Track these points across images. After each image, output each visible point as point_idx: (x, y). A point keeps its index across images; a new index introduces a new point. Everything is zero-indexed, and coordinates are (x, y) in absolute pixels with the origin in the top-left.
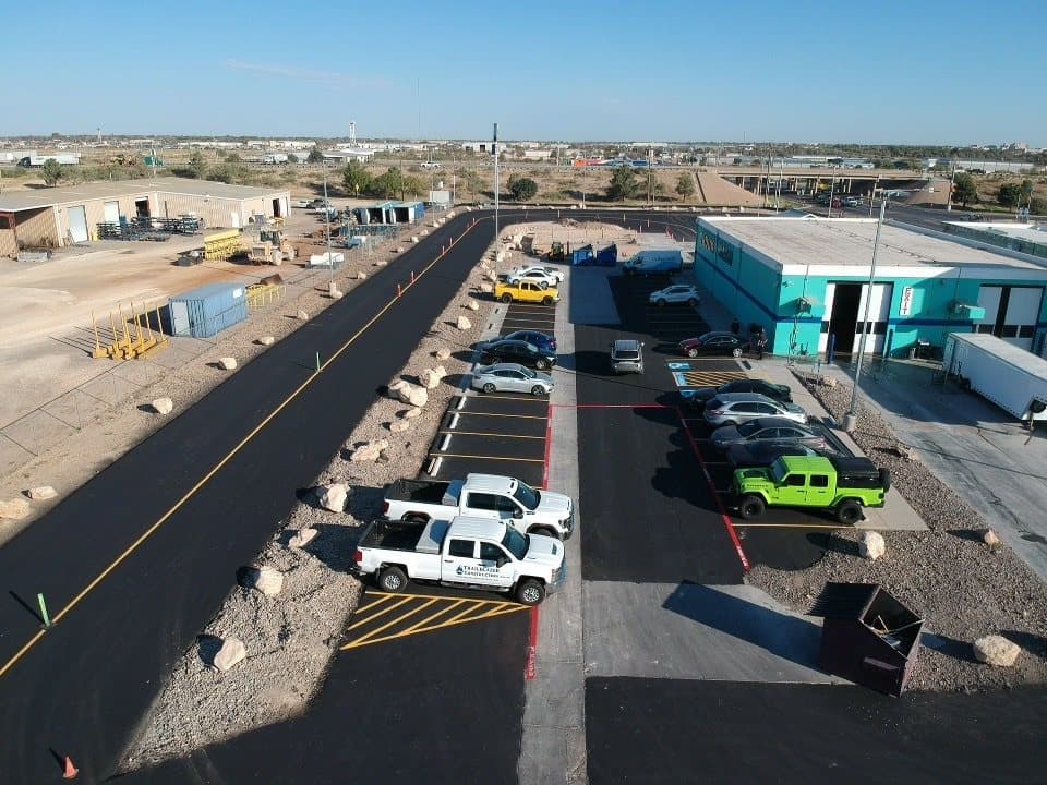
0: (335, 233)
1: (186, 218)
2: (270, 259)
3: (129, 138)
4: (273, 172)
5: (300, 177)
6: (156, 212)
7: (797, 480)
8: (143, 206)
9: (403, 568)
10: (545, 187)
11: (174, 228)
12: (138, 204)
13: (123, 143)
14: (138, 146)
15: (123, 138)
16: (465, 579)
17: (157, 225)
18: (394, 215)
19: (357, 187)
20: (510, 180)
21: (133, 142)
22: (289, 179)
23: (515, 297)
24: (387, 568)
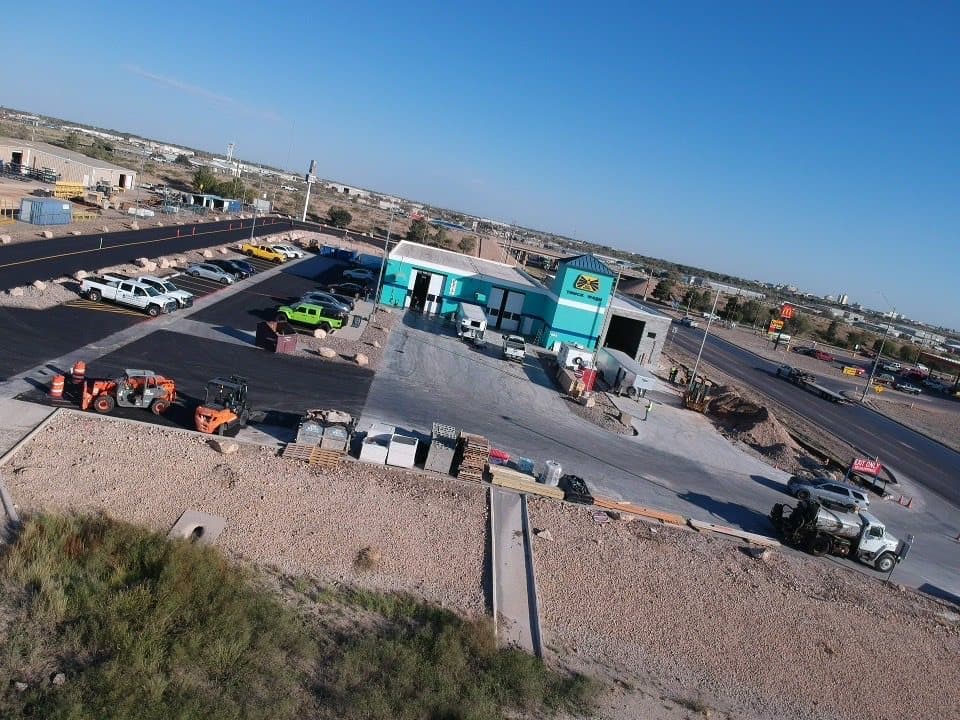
0: (159, 203)
1: (47, 171)
2: (99, 203)
3: (17, 112)
4: (136, 162)
5: (158, 170)
6: (26, 162)
7: (303, 310)
8: (17, 157)
9: (100, 291)
10: (357, 220)
11: (36, 176)
12: (14, 154)
13: (10, 115)
14: (24, 120)
15: (11, 111)
16: (127, 300)
17: (24, 172)
18: (212, 205)
19: (202, 186)
20: (331, 210)
21: (21, 116)
22: (149, 169)
23: (255, 253)
24: (94, 290)
